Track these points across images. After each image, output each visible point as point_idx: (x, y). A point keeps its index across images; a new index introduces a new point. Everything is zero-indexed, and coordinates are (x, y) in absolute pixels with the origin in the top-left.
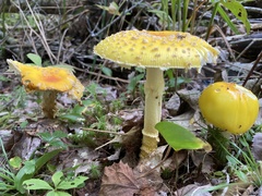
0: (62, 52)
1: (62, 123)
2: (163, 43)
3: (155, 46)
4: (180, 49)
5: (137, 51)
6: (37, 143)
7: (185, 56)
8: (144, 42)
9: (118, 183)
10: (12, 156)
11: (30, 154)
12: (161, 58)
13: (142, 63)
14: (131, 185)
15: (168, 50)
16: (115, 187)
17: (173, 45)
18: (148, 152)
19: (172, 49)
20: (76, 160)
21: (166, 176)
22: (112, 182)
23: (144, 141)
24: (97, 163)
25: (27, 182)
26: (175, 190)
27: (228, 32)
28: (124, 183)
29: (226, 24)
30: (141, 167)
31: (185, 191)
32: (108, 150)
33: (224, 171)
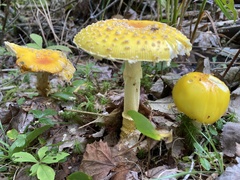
0: (66, 31)
1: (56, 101)
2: (134, 36)
3: (127, 38)
4: (150, 42)
5: (109, 42)
6: (31, 118)
7: (154, 49)
8: (117, 34)
9: (96, 160)
10: (10, 128)
11: (24, 127)
12: (130, 51)
13: (113, 55)
14: (108, 162)
15: (138, 43)
16: (93, 163)
17: (143, 38)
18: (126, 132)
19: (142, 42)
20: (65, 135)
21: (141, 156)
22: (91, 158)
23: (124, 123)
24: (83, 139)
25: (16, 155)
26: (146, 170)
27: (221, 17)
28: (101, 160)
29: (219, 10)
30: (119, 146)
31: (154, 172)
32: (94, 128)
33: (191, 157)
